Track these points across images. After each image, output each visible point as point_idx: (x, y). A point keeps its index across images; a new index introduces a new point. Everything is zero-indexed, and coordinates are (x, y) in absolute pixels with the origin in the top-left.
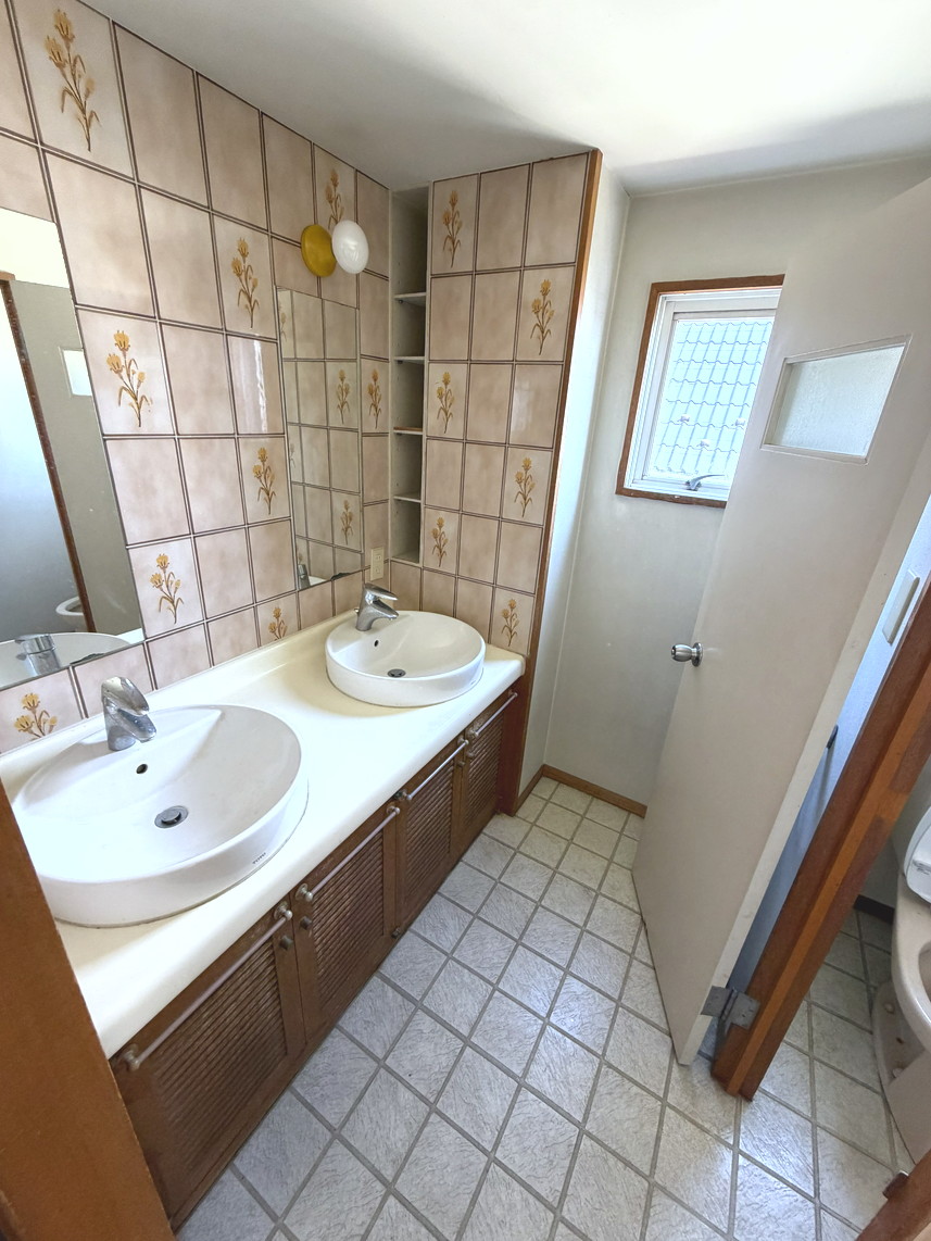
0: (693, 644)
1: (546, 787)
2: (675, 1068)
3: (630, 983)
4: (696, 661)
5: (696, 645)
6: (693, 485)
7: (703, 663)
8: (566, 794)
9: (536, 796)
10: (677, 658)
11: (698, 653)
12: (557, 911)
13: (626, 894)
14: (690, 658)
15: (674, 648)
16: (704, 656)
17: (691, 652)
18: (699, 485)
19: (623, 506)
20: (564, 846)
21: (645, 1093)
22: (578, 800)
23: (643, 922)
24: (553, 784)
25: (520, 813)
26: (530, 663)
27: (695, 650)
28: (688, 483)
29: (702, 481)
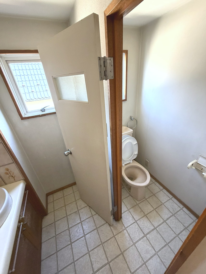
0: (67, 150)
1: (50, 198)
2: (111, 227)
3: (96, 222)
4: (71, 153)
5: (68, 150)
6: (43, 110)
7: (73, 153)
8: (56, 196)
9: (50, 203)
10: (66, 156)
11: (70, 151)
12: (74, 225)
13: (83, 205)
14: (69, 153)
15: (64, 154)
16: (72, 152)
17: (68, 152)
18: (44, 110)
19: (26, 122)
20: (64, 208)
21: (111, 239)
22: (60, 194)
23: (90, 207)
24: (51, 196)
25: (49, 212)
26: (26, 180)
27: (69, 151)
28: (41, 110)
29: (45, 109)
